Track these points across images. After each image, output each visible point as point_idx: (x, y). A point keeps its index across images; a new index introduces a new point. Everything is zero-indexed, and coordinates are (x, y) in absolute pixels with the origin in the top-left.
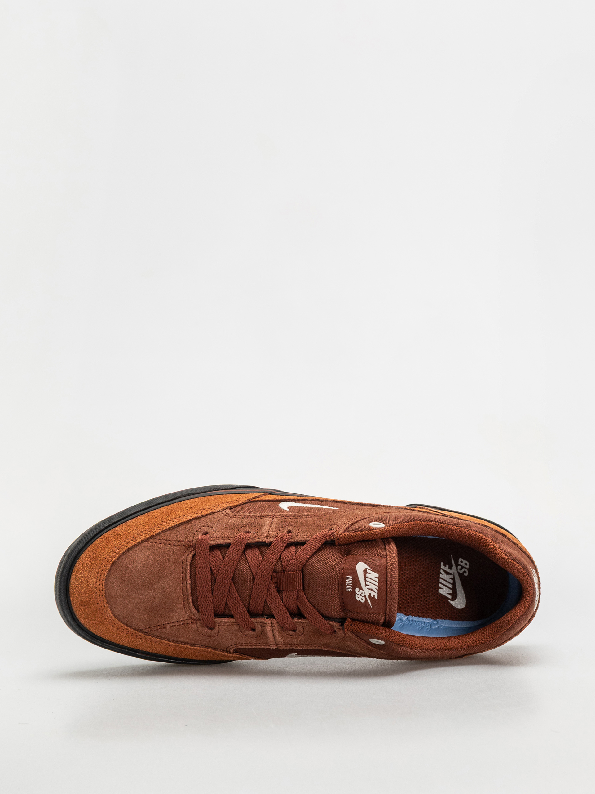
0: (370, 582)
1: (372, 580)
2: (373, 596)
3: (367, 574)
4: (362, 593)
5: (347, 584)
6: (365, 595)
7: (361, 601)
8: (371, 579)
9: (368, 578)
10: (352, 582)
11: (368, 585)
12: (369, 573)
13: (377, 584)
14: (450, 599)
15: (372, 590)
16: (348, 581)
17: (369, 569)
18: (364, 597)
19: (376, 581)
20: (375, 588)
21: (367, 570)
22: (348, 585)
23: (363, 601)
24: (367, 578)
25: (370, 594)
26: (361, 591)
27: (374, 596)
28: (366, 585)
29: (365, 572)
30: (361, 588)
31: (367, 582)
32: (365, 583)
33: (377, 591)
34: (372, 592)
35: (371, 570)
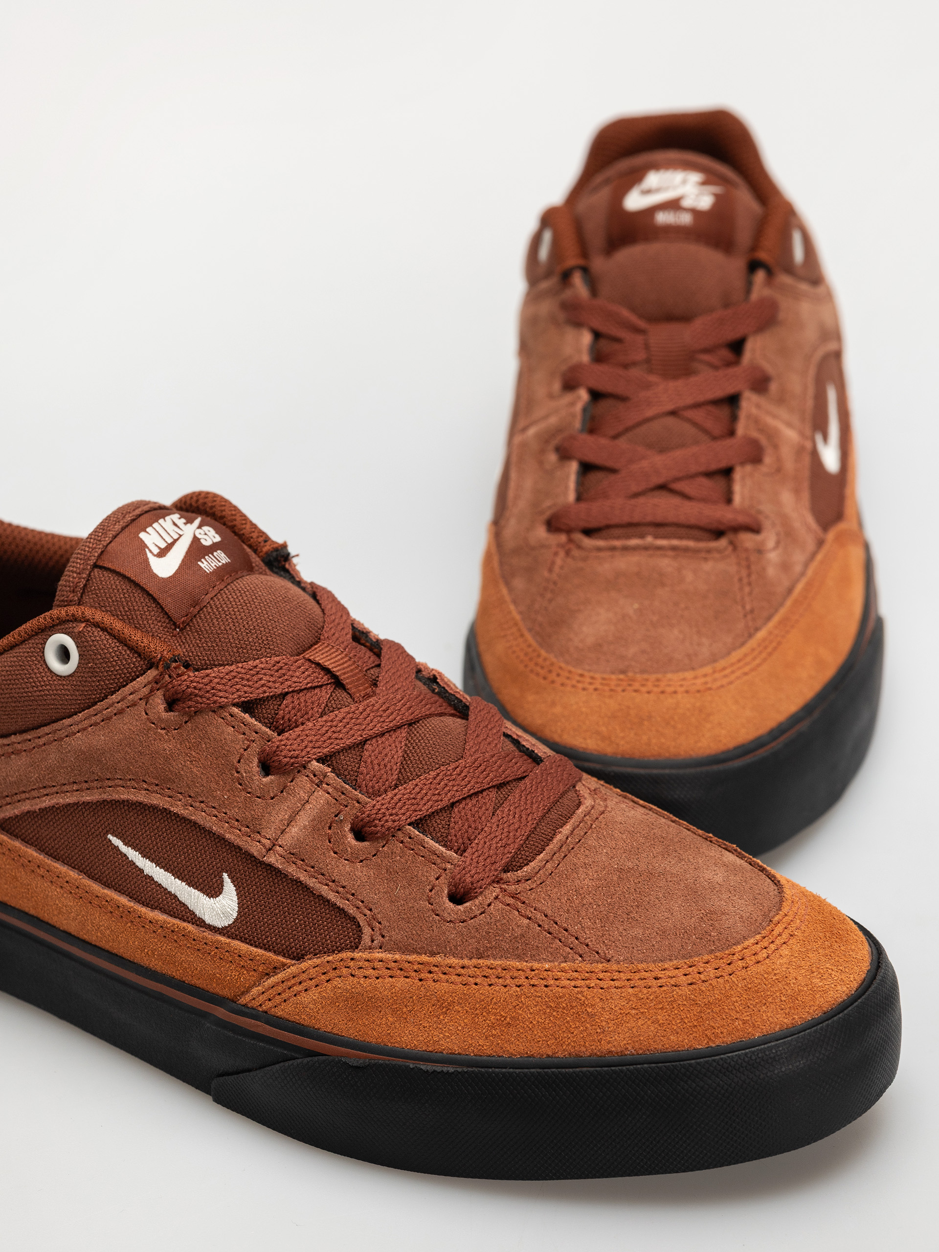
0: (168, 534)
1: (160, 534)
2: (182, 519)
3: (163, 548)
4: (200, 534)
6: (197, 529)
7: (212, 531)
8: (161, 537)
9: (165, 542)
10: (206, 559)
11: (178, 534)
12: (156, 546)
15: (175, 525)
16: (213, 565)
17: (151, 551)
18: (201, 529)
19: (154, 526)
20: (167, 524)
21: (155, 553)
23: (206, 528)
24: (169, 543)
25: (185, 524)
26: (200, 537)
27: (179, 518)
28: (181, 536)
29: (162, 554)
30: (196, 539)
31: (175, 539)
32: (179, 539)
33: (168, 518)
34: (176, 523)
35: (148, 548)
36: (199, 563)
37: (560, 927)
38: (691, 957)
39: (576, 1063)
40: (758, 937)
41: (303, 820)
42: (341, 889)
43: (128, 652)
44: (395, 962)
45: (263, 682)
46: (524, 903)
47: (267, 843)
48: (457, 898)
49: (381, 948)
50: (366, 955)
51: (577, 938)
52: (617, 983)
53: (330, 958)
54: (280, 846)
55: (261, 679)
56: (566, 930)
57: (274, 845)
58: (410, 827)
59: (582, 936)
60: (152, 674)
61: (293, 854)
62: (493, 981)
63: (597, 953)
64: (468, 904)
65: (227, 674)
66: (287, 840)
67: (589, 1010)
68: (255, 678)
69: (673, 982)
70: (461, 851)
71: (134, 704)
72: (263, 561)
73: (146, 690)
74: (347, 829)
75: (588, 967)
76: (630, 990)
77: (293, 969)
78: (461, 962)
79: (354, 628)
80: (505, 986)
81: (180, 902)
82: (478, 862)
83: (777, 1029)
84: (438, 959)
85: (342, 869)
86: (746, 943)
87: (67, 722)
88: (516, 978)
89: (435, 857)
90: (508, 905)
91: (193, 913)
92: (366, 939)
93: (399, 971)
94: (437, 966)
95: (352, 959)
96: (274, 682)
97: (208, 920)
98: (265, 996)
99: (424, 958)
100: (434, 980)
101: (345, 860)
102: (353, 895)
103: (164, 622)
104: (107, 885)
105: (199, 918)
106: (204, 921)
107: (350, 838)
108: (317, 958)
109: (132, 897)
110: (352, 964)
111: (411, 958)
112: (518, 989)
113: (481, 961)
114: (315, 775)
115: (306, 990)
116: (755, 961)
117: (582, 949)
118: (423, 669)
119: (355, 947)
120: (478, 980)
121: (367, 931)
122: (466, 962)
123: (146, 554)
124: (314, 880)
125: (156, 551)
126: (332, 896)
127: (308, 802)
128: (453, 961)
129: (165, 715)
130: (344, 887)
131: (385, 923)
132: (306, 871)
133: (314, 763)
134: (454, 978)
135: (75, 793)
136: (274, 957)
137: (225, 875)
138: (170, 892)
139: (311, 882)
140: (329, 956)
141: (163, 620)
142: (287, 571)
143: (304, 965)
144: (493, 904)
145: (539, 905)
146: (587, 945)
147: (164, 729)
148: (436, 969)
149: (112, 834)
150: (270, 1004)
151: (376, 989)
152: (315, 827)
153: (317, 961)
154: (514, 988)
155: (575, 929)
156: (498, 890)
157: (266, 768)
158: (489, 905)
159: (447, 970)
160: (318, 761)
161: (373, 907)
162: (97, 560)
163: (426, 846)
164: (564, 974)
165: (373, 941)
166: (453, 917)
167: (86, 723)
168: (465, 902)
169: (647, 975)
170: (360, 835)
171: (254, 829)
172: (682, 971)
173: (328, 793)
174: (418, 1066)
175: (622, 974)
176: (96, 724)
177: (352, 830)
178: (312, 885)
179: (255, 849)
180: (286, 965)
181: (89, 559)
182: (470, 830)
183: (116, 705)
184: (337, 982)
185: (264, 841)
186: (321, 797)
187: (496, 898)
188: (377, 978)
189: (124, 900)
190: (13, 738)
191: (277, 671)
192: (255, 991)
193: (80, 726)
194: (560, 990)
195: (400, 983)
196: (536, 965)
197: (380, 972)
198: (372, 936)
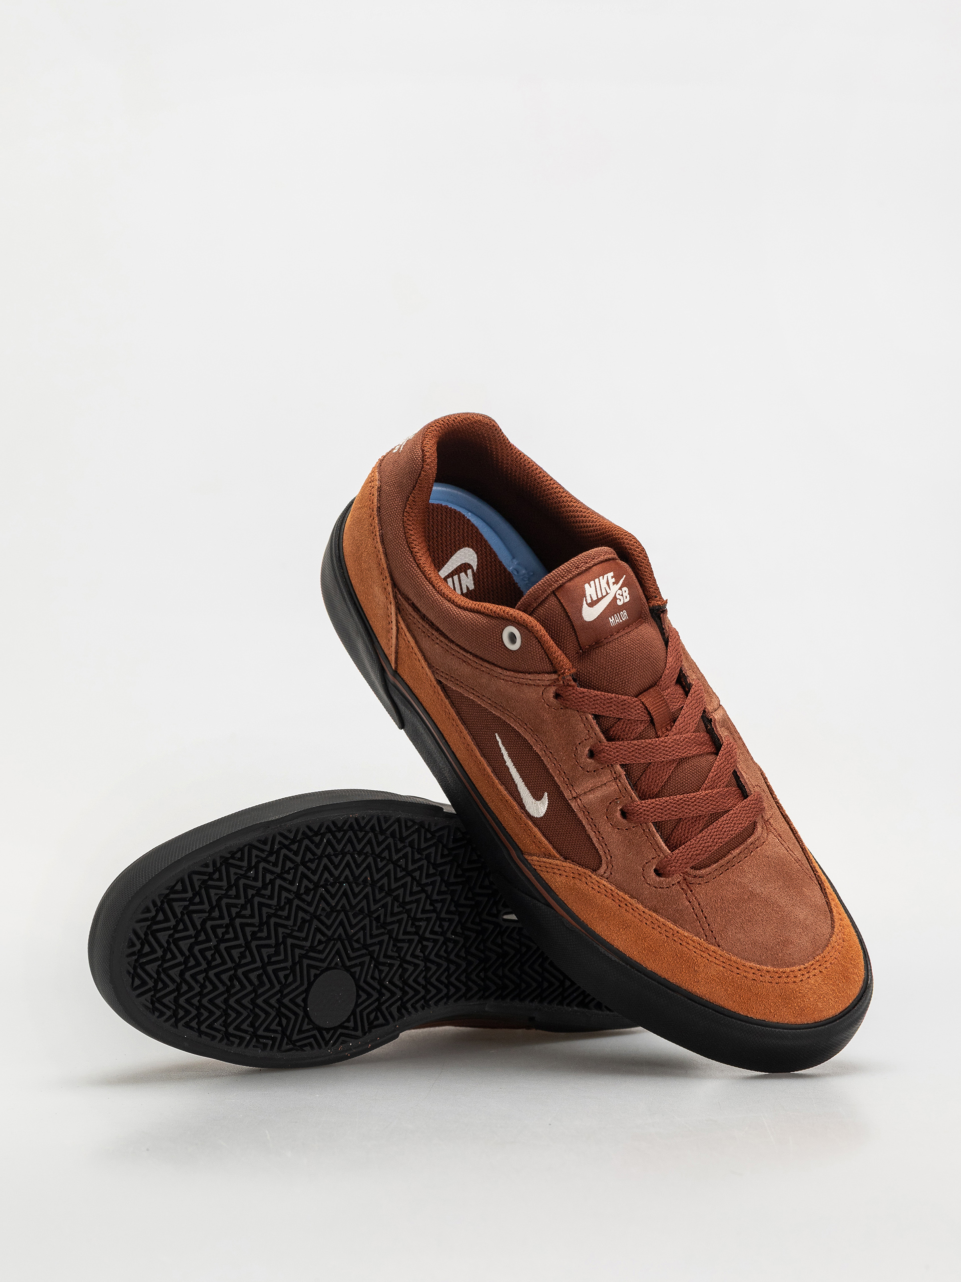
0: (601, 590)
1: (596, 589)
2: (614, 579)
3: (594, 600)
4: (619, 594)
5: (621, 621)
6: (619, 589)
7: (627, 592)
8: (596, 591)
9: (597, 596)
10: (615, 615)
11: (607, 592)
12: (591, 597)
13: (597, 580)
14: (473, 570)
15: (608, 583)
16: (617, 621)
17: (586, 601)
18: (621, 590)
19: (595, 583)
20: (603, 582)
21: (588, 602)
22: (621, 619)
23: (625, 589)
24: (599, 597)
25: (614, 583)
26: (618, 597)
27: (612, 577)
28: (607, 594)
29: (592, 604)
30: (615, 598)
31: (604, 595)
32: (606, 595)
33: (605, 576)
34: (609, 581)
35: (586, 597)
36: (610, 618)
37: (703, 914)
38: (762, 964)
39: (676, 989)
40: (802, 966)
41: (599, 794)
42: (601, 839)
43: (547, 660)
44: (611, 890)
45: (612, 709)
46: (691, 891)
47: (575, 795)
48: (658, 873)
49: (607, 879)
50: (598, 879)
51: (709, 925)
52: (717, 962)
53: (579, 869)
54: (580, 799)
55: (611, 706)
56: (706, 918)
57: (577, 797)
58: (652, 824)
59: (712, 925)
60: (554, 676)
61: (585, 807)
62: (655, 927)
63: (715, 939)
64: (662, 879)
65: (594, 696)
66: (585, 799)
67: (696, 968)
68: (608, 705)
69: (745, 974)
70: (672, 850)
71: (538, 686)
72: (650, 610)
73: (548, 683)
74: (619, 808)
75: (706, 945)
76: (722, 968)
77: (558, 862)
78: (644, 909)
79: (681, 671)
80: (661, 933)
81: (517, 790)
82: (678, 860)
83: (786, 1022)
84: (633, 901)
85: (606, 828)
86: (794, 968)
87: (500, 670)
88: (667, 932)
89: (657, 847)
90: (683, 889)
91: (521, 799)
92: (602, 871)
93: (611, 895)
94: (631, 904)
95: (590, 876)
96: (618, 711)
97: (527, 808)
98: (539, 863)
99: (627, 897)
100: (626, 910)
101: (611, 824)
102: (606, 845)
103: (575, 644)
104: (483, 755)
105: (523, 804)
106: (525, 807)
107: (618, 814)
108: (573, 864)
109: (494, 771)
110: (589, 878)
111: (621, 893)
112: (666, 938)
113: (654, 914)
114: (615, 773)
115: (560, 874)
116: (793, 981)
117: (709, 933)
118: (707, 712)
119: (594, 870)
120: (648, 923)
121: (604, 866)
122: (646, 910)
123: (583, 601)
124: (590, 826)
125: (589, 601)
126: (595, 840)
127: (605, 784)
128: (640, 906)
129: (552, 699)
130: (603, 838)
131: (615, 867)
132: (587, 819)
133: (618, 767)
134: (636, 914)
135: (488, 704)
136: (552, 849)
137: (546, 794)
138: (514, 782)
139: (587, 827)
140: (579, 867)
141: (575, 643)
142: (660, 619)
143: (564, 864)
144: (675, 885)
145: (698, 897)
146: (712, 932)
147: (548, 705)
148: (630, 905)
149: (498, 734)
150: (539, 868)
151: (595, 897)
152: (603, 800)
153: (572, 865)
154: (664, 937)
155: (710, 920)
156: (681, 878)
157: (592, 754)
158: (673, 885)
159: (635, 909)
160: (620, 765)
161: (613, 857)
162: (555, 590)
163: (655, 838)
164: (692, 943)
165: (605, 873)
166: (651, 882)
167: (509, 679)
168: (661, 877)
169: (734, 964)
170: (624, 814)
171: (571, 785)
172: (753, 971)
173: (618, 786)
174: (598, 946)
175: (721, 957)
176: (514, 682)
177: (621, 810)
178: (587, 828)
179: (567, 794)
180: (556, 857)
181: (551, 586)
182: (683, 837)
183: (529, 680)
184: (577, 881)
185: (573, 792)
186: (613, 787)
187: (678, 882)
188: (599, 892)
189: (489, 770)
190: (468, 655)
191: (622, 705)
192: (535, 858)
193: (505, 678)
194: (687, 950)
195: (608, 901)
196: (680, 930)
197: (601, 891)
198: (606, 870)
